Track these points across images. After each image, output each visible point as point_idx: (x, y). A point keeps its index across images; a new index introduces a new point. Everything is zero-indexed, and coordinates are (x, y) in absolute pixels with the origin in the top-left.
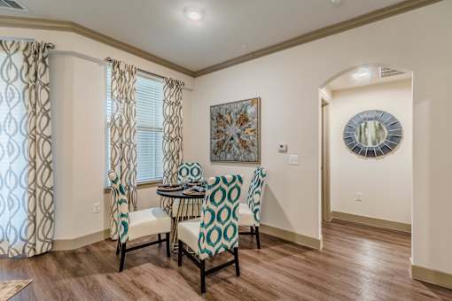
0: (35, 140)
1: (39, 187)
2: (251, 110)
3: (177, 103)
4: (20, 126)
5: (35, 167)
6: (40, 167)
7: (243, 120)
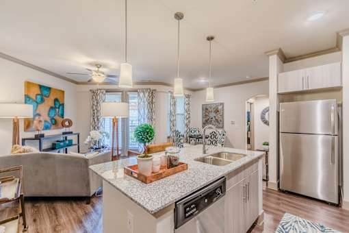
2: (220, 107)
3: (189, 104)
7: (217, 111)
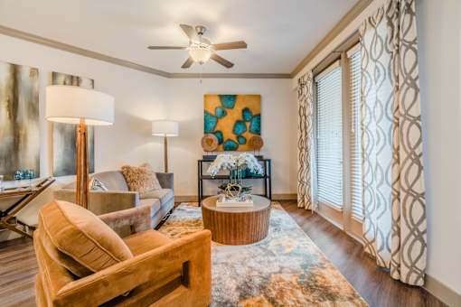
0: (398, 125)
1: (403, 190)
4: (386, 109)
5: (398, 161)
6: (405, 162)
